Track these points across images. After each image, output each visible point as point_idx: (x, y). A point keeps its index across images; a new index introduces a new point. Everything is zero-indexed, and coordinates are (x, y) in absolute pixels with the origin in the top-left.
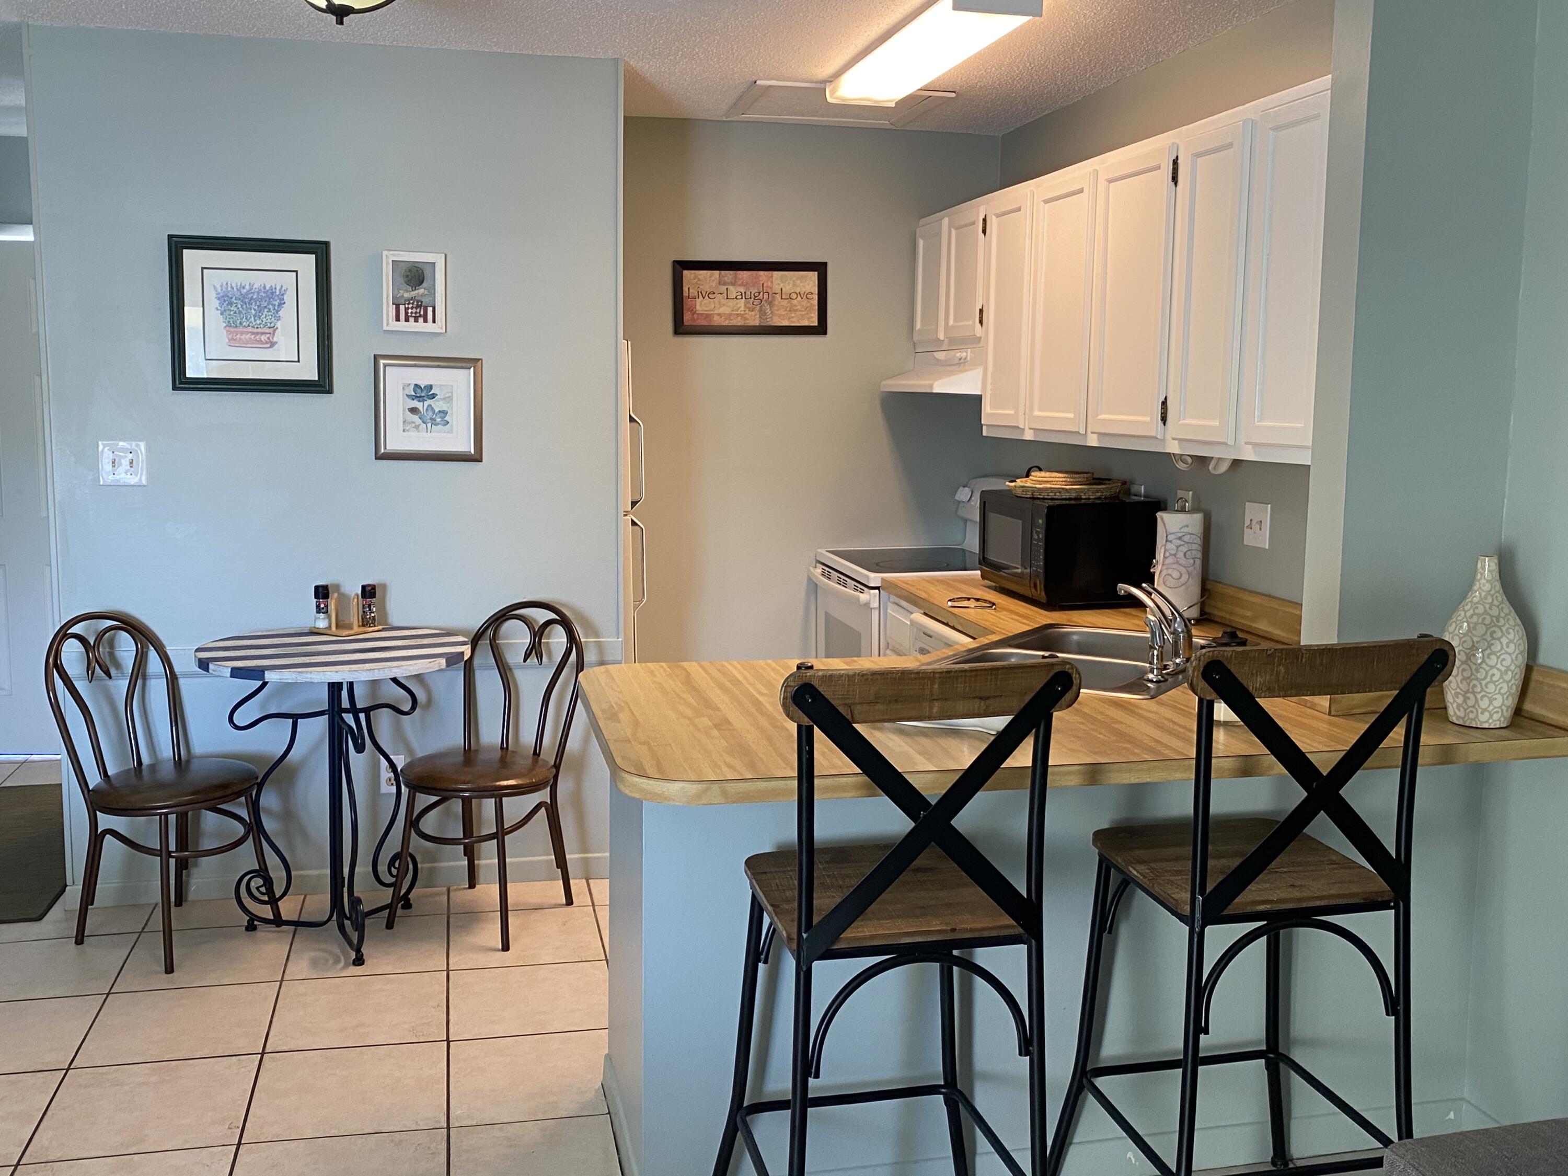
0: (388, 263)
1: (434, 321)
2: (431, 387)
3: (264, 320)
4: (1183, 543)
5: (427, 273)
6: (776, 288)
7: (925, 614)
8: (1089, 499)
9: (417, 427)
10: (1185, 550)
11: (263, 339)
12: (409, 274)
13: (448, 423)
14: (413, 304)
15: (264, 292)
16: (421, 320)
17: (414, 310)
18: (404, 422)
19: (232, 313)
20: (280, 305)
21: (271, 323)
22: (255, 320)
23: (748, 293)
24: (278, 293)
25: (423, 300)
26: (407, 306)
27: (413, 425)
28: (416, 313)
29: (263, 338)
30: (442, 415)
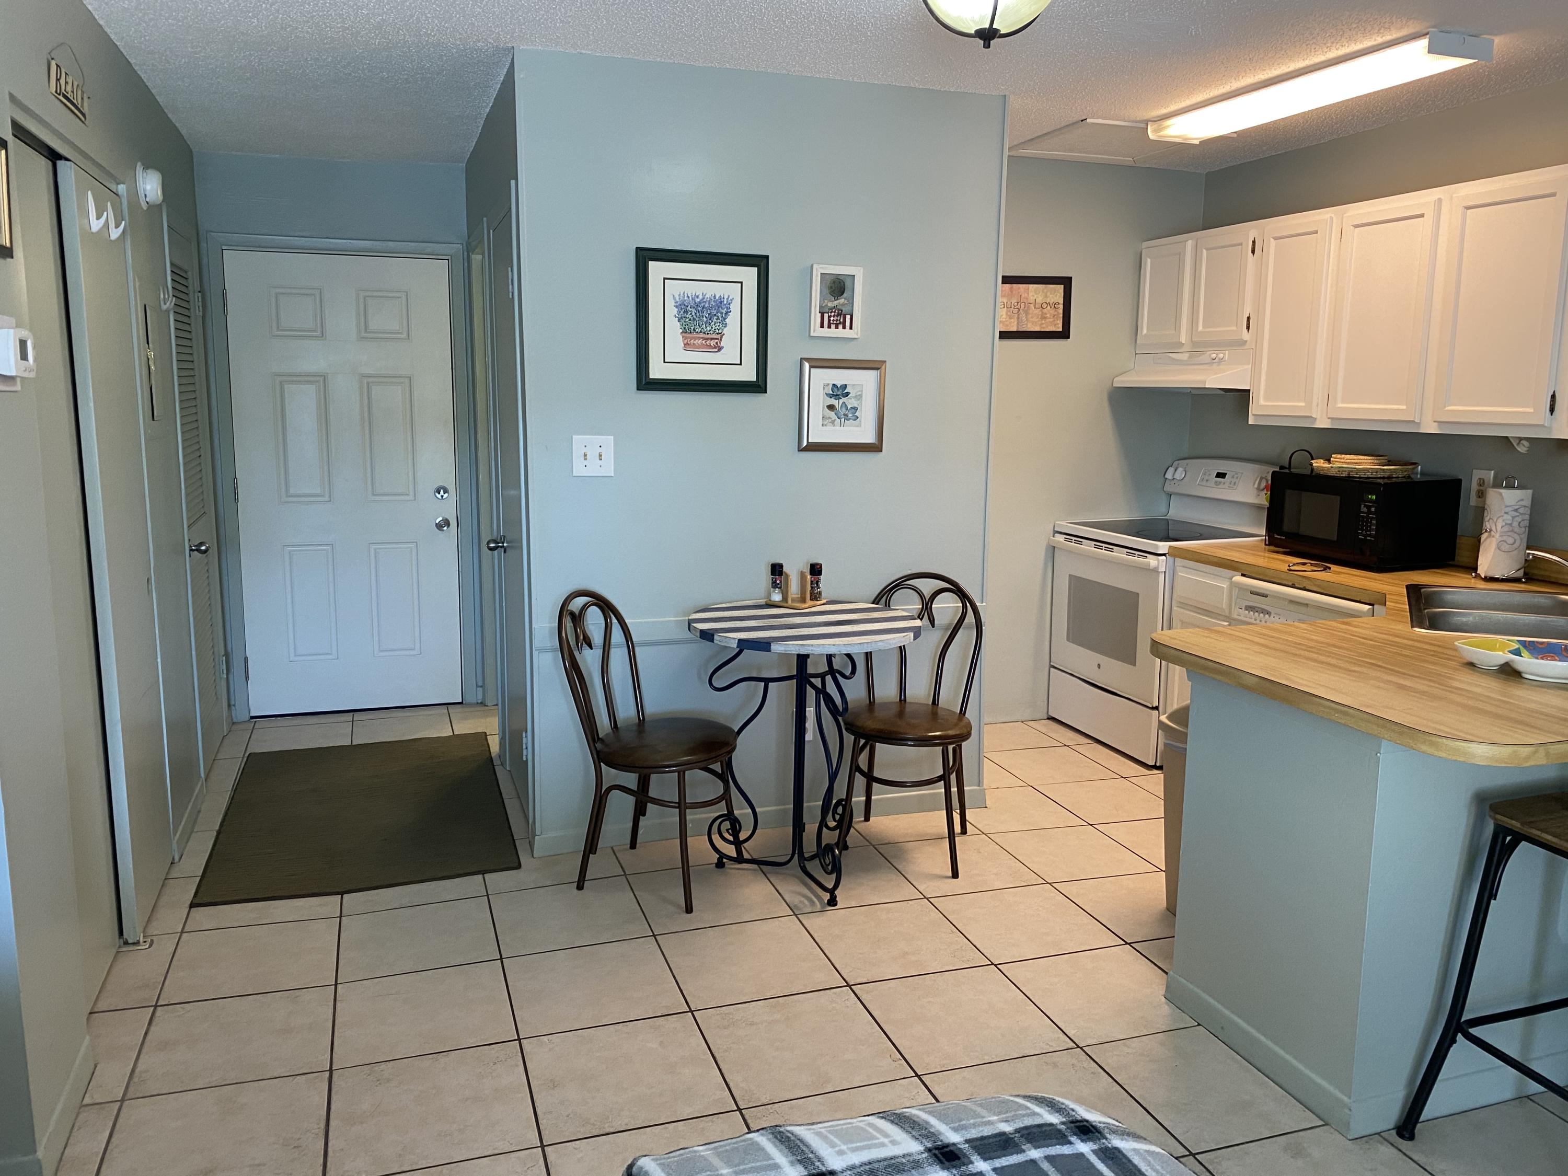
0: (817, 275)
1: (851, 328)
2: (845, 386)
3: (714, 326)
4: (1518, 514)
5: (848, 284)
6: (1032, 300)
7: (1243, 575)
8: (1399, 477)
9: (833, 422)
10: (1520, 520)
11: (712, 345)
12: (833, 285)
13: (858, 418)
14: (835, 312)
15: (714, 301)
16: (840, 326)
17: (835, 318)
18: (823, 417)
19: (687, 320)
20: (726, 313)
21: (719, 330)
22: (706, 327)
23: (1009, 303)
24: (725, 303)
25: (843, 309)
26: (830, 314)
27: (830, 420)
28: (837, 320)
29: (713, 343)
30: (853, 411)
